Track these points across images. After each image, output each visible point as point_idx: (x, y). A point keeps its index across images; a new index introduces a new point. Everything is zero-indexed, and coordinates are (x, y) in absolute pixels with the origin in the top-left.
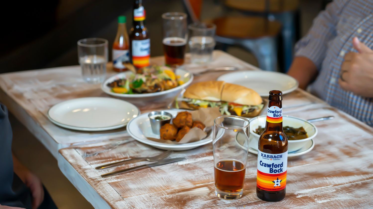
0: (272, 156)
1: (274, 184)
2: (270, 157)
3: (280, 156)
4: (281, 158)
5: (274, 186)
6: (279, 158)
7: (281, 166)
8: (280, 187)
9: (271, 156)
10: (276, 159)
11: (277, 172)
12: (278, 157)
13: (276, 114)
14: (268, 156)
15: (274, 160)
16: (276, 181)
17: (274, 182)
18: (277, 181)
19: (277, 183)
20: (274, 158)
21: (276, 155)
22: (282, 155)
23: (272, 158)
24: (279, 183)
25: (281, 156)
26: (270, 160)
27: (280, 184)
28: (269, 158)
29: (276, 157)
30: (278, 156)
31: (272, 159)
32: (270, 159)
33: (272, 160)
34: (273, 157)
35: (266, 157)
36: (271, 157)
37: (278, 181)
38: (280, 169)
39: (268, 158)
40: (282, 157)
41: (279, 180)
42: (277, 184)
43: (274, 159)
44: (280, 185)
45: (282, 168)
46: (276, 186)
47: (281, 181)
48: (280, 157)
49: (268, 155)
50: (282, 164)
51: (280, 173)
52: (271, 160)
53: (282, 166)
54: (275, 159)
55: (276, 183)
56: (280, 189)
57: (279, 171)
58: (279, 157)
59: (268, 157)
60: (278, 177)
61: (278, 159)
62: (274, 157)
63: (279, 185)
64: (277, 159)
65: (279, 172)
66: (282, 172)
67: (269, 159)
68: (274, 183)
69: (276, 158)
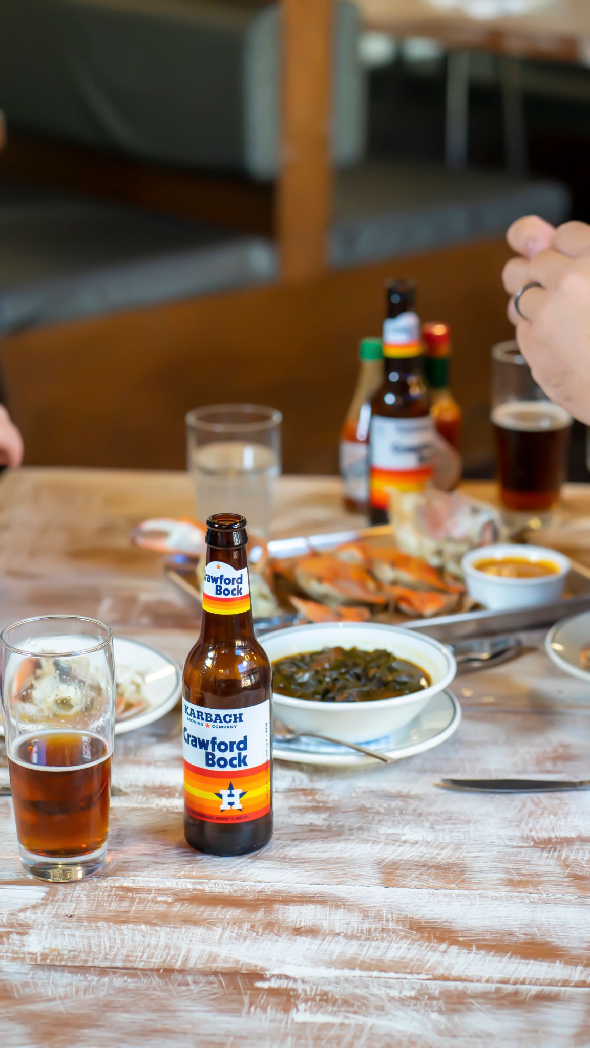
0: (211, 715)
1: (221, 803)
2: (204, 716)
3: (235, 715)
4: (238, 724)
5: (222, 807)
6: (232, 724)
7: (239, 748)
8: (240, 813)
9: (207, 714)
10: (221, 724)
11: (228, 765)
12: (228, 719)
13: (224, 586)
14: (198, 715)
15: (217, 727)
16: (225, 792)
17: (220, 796)
18: (229, 792)
19: (231, 800)
20: (215, 721)
21: (222, 713)
22: (241, 715)
23: (211, 721)
24: (236, 799)
25: (238, 716)
26: (205, 726)
27: (241, 802)
28: (203, 719)
29: (220, 719)
30: (228, 715)
31: (209, 723)
32: (205, 722)
33: (211, 727)
34: (214, 718)
35: (194, 717)
36: (207, 717)
37: (233, 792)
38: (236, 756)
39: (200, 721)
40: (241, 721)
41: (237, 792)
42: (231, 804)
43: (215, 724)
44: (240, 807)
45: (244, 753)
46: (228, 807)
47: (241, 795)
48: (235, 721)
49: (198, 712)
50: (245, 741)
51: (238, 769)
52: (208, 726)
53: (245, 748)
54: (218, 724)
55: (226, 799)
56: (238, 818)
57: (235, 762)
58: (233, 718)
59: (198, 718)
60: (233, 781)
61: (228, 727)
62: (216, 719)
63: (238, 806)
64: (224, 724)
65: (234, 766)
66: (243, 768)
67: (202, 724)
68: (218, 799)
69: (221, 722)
